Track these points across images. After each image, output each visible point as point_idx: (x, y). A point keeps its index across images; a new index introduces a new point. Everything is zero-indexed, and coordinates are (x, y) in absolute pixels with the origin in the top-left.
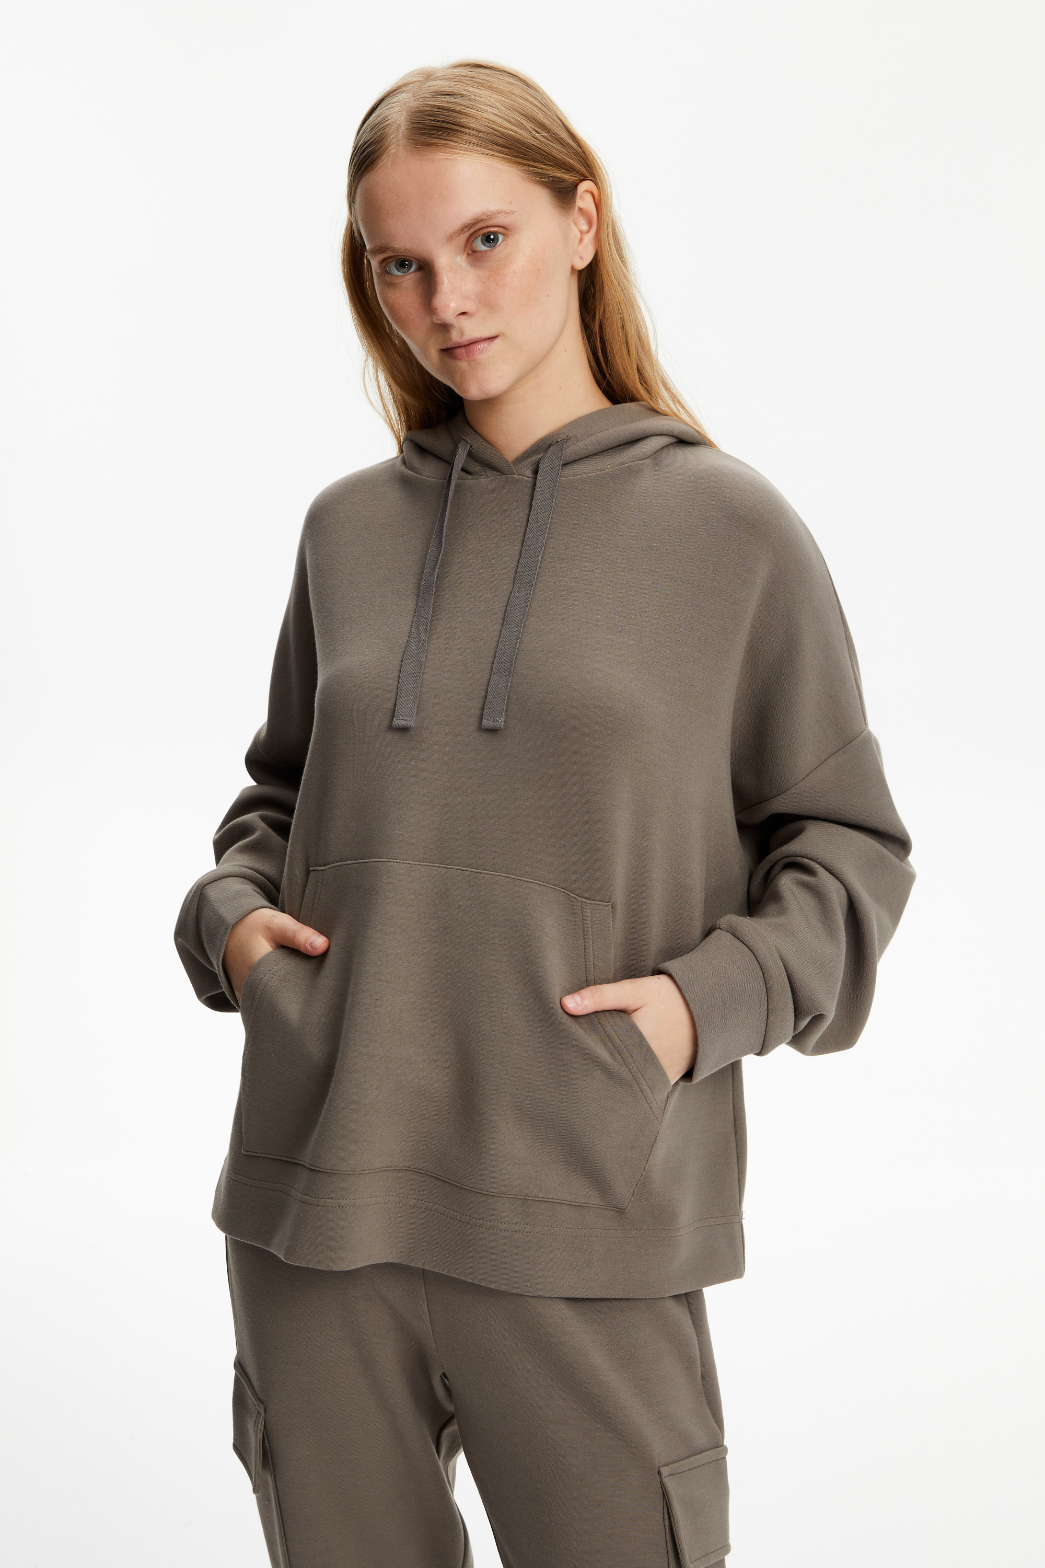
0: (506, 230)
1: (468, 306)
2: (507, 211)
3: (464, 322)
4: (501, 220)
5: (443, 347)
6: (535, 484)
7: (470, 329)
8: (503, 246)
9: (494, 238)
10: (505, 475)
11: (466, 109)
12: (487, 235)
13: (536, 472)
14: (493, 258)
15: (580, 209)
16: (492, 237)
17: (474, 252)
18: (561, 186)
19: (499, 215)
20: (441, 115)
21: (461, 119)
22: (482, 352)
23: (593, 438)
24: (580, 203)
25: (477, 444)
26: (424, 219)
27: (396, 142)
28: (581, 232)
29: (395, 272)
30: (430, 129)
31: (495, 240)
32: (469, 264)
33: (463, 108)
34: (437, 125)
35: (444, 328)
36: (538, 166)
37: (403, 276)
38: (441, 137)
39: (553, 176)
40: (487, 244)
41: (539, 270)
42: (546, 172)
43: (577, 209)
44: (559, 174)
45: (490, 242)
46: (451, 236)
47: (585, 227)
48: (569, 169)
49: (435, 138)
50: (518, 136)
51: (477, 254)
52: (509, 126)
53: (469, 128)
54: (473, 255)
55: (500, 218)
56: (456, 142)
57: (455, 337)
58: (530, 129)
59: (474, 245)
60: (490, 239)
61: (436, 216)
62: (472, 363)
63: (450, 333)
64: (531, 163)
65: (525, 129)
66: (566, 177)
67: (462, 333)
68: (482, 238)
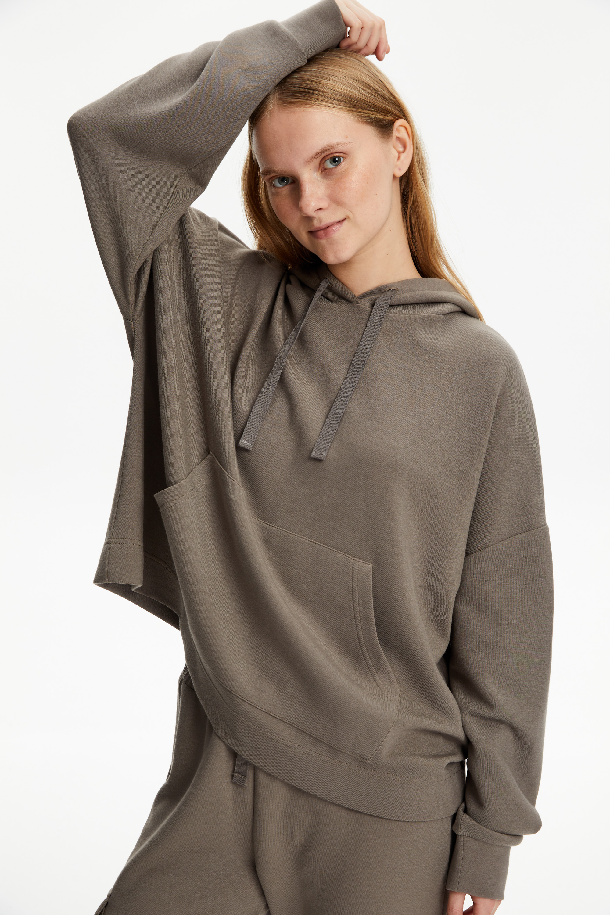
0: (345, 154)
1: (323, 204)
2: (344, 143)
3: (321, 214)
4: (341, 148)
5: (310, 230)
6: (371, 312)
7: (326, 218)
8: (343, 165)
9: (338, 160)
10: (352, 303)
11: (316, 78)
12: (333, 158)
13: (373, 305)
14: (337, 172)
15: (398, 138)
16: (337, 159)
17: (325, 169)
18: (381, 124)
19: (339, 146)
20: (300, 83)
21: (312, 85)
22: (335, 232)
23: (413, 293)
24: (395, 133)
25: (335, 283)
26: (291, 151)
27: (272, 103)
28: (399, 153)
29: (279, 185)
30: (293, 93)
31: (339, 161)
32: (322, 177)
33: (314, 78)
34: (297, 90)
35: (309, 219)
36: (365, 112)
37: (282, 187)
38: (300, 98)
39: (375, 118)
40: (334, 164)
41: (368, 178)
42: (370, 115)
43: (394, 138)
44: (379, 116)
45: (335, 162)
46: (309, 161)
47: (401, 149)
48: (387, 112)
49: (295, 98)
50: (351, 94)
51: (326, 170)
52: (345, 88)
53: (317, 91)
54: (324, 171)
55: (340, 147)
56: (309, 100)
57: (316, 224)
58: (359, 88)
59: (325, 165)
60: (335, 160)
61: (298, 148)
62: (329, 240)
63: (313, 222)
64: (360, 110)
65: (355, 88)
66: (384, 117)
67: (321, 221)
68: (330, 160)
